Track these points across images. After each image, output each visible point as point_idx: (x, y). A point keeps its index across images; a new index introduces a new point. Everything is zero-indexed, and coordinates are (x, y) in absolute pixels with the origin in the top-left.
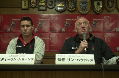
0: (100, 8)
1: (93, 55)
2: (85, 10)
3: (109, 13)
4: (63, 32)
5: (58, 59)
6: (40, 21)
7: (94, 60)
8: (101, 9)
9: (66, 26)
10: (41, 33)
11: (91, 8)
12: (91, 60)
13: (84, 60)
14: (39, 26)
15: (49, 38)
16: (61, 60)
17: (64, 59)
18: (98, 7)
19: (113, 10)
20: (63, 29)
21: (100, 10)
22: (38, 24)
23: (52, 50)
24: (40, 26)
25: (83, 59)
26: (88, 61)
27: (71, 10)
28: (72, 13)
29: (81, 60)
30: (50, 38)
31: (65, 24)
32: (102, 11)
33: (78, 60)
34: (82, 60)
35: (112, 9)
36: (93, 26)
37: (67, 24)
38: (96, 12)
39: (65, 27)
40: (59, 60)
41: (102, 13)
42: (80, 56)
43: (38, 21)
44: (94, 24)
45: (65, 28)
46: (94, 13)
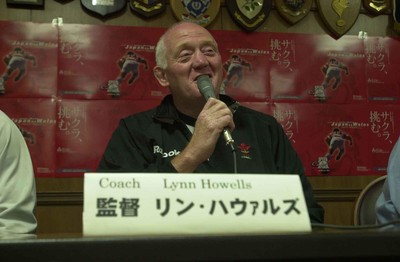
0: (258, 10)
1: (296, 178)
2: (198, 12)
3: (291, 30)
4: (114, 97)
5: (101, 202)
6: (18, 50)
7: (302, 205)
8: (260, 14)
9: (124, 75)
10: (19, 100)
11: (221, 7)
12: (289, 205)
13: (250, 208)
14: (10, 72)
15: (52, 122)
16: (118, 211)
17: (135, 202)
18: (249, 5)
19: (304, 17)
20: (114, 87)
21: (256, 18)
22: (7, 61)
23: (65, 171)
24: (18, 70)
25: (244, 203)
26: (274, 211)
27: (144, 9)
28: (151, 24)
29: (233, 204)
30: (58, 120)
31: (121, 64)
32: (265, 19)
33: (218, 207)
34: (239, 207)
35: (298, 14)
36: (229, 77)
37: (129, 65)
38: (244, 22)
39: (119, 77)
40: (105, 208)
41: (264, 29)
42: (224, 185)
43: (9, 49)
44: (234, 68)
45: (120, 81)
46: (235, 29)
